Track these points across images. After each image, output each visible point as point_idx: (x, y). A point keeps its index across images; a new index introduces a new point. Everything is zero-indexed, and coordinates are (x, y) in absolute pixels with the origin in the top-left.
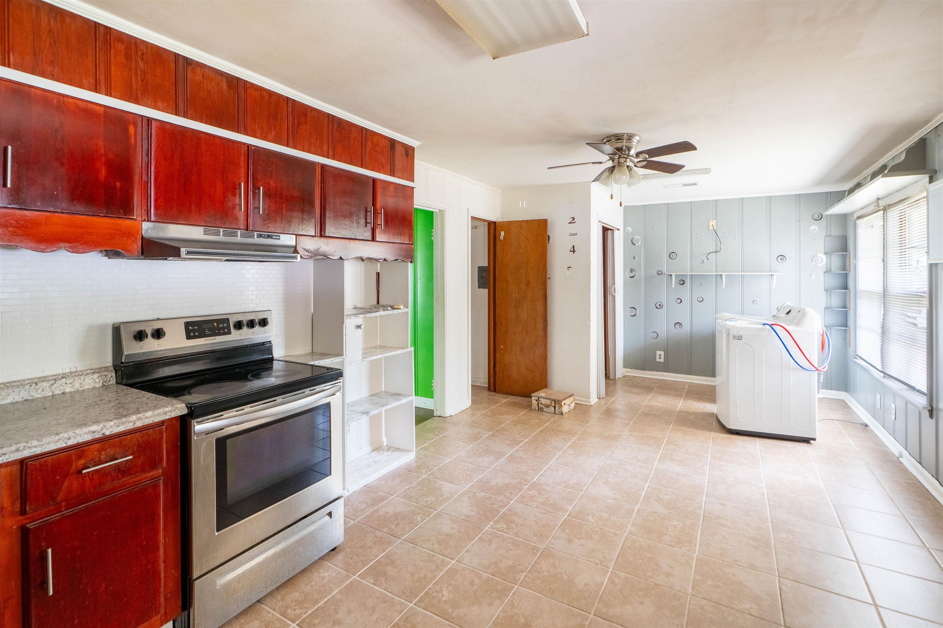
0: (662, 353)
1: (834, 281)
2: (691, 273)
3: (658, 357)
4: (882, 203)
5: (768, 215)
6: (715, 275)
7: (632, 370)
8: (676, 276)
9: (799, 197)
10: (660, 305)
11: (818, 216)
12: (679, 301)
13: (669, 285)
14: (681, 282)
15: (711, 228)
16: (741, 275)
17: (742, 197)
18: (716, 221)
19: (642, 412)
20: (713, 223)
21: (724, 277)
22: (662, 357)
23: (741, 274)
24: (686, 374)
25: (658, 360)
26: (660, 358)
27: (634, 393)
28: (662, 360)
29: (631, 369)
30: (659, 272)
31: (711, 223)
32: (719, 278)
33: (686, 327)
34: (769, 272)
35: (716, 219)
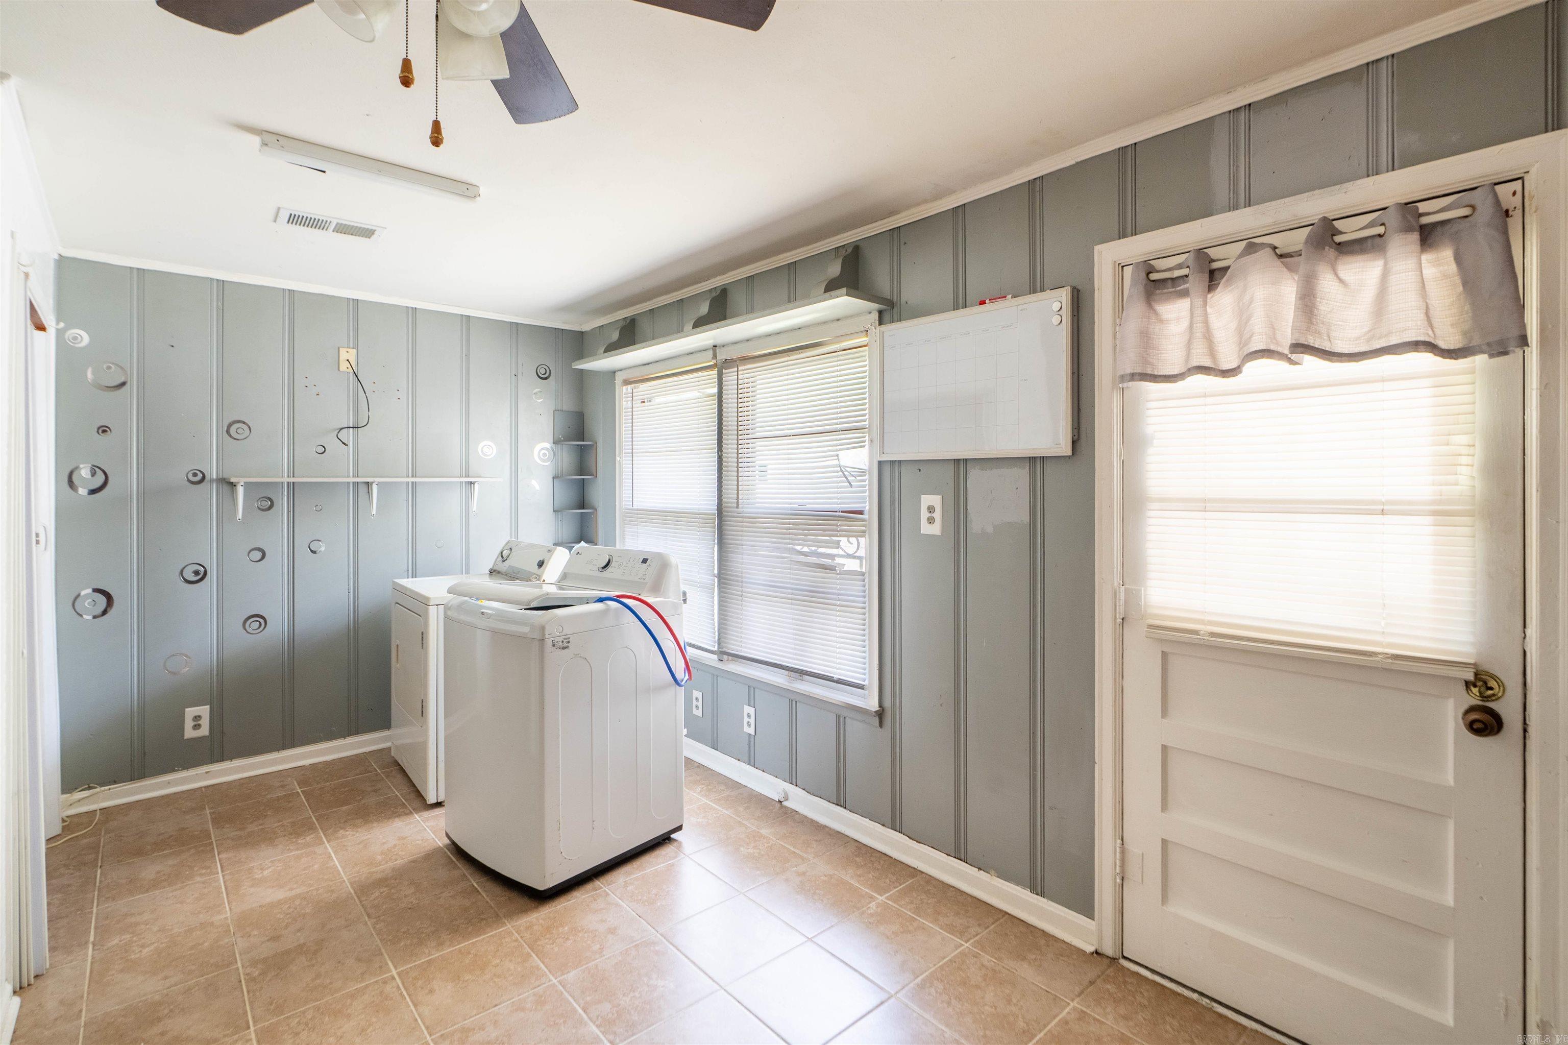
0: (204, 711)
1: (566, 495)
2: (292, 480)
3: (189, 724)
4: (722, 355)
5: (464, 355)
6: (354, 482)
7: (92, 791)
8: (247, 485)
9: (515, 327)
10: (196, 573)
11: (544, 372)
12: (257, 555)
13: (224, 514)
14: (264, 503)
15: (344, 366)
16: (412, 483)
17: (414, 306)
18: (354, 351)
19: (254, 963)
20: (348, 355)
21: (375, 488)
22: (205, 723)
23: (411, 480)
24: (278, 750)
25: (189, 733)
26: (197, 727)
27: (156, 884)
28: (205, 731)
29: (90, 788)
30: (195, 475)
31: (344, 355)
32: (363, 490)
33: (278, 625)
34: (466, 477)
35: (356, 346)
